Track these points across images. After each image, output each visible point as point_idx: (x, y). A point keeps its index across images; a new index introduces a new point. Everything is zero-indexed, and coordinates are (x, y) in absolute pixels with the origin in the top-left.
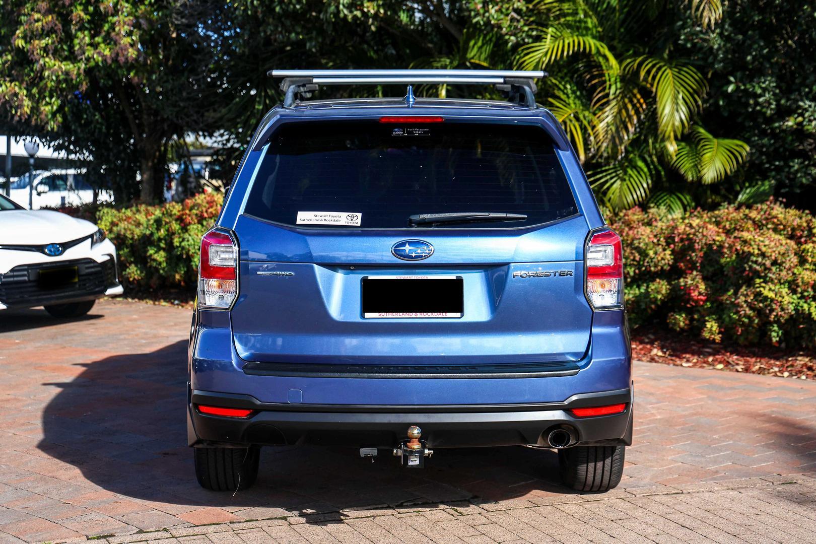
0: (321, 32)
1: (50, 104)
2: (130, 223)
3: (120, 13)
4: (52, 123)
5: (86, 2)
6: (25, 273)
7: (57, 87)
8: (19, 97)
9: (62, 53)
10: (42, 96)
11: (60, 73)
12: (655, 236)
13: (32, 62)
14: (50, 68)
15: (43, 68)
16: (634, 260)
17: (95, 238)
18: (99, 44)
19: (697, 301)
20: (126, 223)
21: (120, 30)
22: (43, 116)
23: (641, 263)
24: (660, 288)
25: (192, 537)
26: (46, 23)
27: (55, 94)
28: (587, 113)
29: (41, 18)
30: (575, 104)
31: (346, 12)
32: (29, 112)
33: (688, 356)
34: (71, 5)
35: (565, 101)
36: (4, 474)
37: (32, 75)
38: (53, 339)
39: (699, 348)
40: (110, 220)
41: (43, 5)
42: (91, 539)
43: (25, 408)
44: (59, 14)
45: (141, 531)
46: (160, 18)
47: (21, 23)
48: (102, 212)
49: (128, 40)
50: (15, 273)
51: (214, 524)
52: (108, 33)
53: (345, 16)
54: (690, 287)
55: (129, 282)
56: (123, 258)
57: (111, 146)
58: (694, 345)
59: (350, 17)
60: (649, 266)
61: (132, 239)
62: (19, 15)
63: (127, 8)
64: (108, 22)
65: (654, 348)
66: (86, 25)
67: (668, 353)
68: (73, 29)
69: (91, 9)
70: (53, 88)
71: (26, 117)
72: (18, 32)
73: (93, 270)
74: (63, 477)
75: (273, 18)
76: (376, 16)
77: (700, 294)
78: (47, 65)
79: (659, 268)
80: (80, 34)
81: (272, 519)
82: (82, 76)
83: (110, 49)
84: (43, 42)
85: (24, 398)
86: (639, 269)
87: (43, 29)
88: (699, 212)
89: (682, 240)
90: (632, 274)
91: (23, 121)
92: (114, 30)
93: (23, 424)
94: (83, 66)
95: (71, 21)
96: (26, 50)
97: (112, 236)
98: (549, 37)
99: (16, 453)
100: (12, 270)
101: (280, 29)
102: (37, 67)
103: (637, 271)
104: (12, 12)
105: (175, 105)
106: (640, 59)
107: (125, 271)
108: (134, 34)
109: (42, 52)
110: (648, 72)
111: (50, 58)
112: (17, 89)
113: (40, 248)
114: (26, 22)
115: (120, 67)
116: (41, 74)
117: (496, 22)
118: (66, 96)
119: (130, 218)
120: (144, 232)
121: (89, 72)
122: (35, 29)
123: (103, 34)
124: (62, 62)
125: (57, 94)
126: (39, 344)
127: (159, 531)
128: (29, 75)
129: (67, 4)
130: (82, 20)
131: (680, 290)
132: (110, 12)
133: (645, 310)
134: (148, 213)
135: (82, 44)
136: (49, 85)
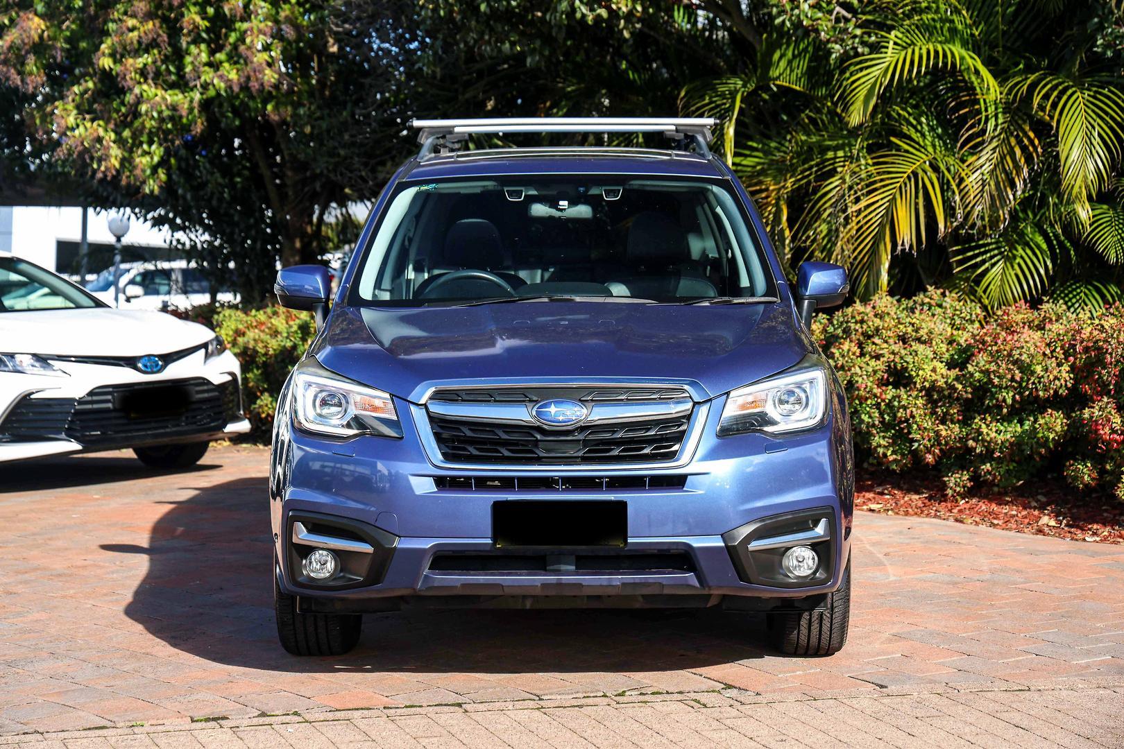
0: (548, 40)
1: (149, 153)
2: (263, 331)
3: (253, 17)
4: (151, 182)
5: (203, 2)
6: (109, 397)
7: (159, 129)
8: (104, 142)
9: (168, 78)
10: (137, 142)
11: (164, 107)
12: (1048, 345)
13: (122, 91)
14: (148, 100)
15: (139, 100)
16: (1013, 379)
17: (210, 348)
18: (221, 62)
19: (1108, 443)
20: (256, 331)
21: (252, 41)
22: (138, 172)
23: (1024, 384)
24: (1054, 423)
25: (331, 723)
26: (145, 33)
27: (156, 139)
28: (951, 160)
29: (138, 25)
30: (934, 146)
31: (584, 9)
32: (117, 166)
33: (1095, 526)
34: (182, 5)
35: (918, 143)
36: (81, 649)
37: (123, 110)
38: (147, 494)
39: (1115, 516)
40: (233, 327)
41: (141, 7)
42: (197, 721)
43: (107, 576)
44: (165, 19)
45: (263, 715)
46: (312, 24)
47: (107, 33)
48: (221, 315)
49: (265, 56)
50: (95, 398)
51: (362, 709)
52: (235, 47)
53: (584, 16)
54: (1096, 421)
55: (261, 419)
56: (251, 384)
57: (236, 218)
58: (1106, 511)
59: (590, 18)
60: (1036, 388)
61: (266, 354)
62: (105, 22)
63: (262, 8)
64: (235, 30)
65: (1045, 515)
66: (204, 35)
67: (1065, 521)
68: (184, 42)
69: (211, 11)
70: (154, 130)
71: (114, 173)
72: (103, 46)
73: (206, 395)
74: (160, 654)
75: (477, 22)
76: (630, 16)
77: (1113, 431)
78: (145, 94)
79: (1052, 392)
80: (193, 49)
81: (441, 705)
82: (196, 111)
83: (238, 70)
84: (140, 62)
85: (107, 564)
86: (1021, 394)
87: (139, 43)
88: (1117, 309)
89: (1086, 350)
90: (1009, 401)
91: (109, 178)
92: (244, 42)
93: (106, 595)
94: (197, 96)
95: (182, 29)
96: (114, 73)
97: (237, 350)
98: (891, 45)
99: (95, 627)
100: (91, 393)
101: (487, 37)
102: (129, 98)
103: (1017, 397)
104: (96, 17)
105: (332, 153)
106: (1032, 77)
107: (255, 403)
108: (273, 47)
109: (138, 76)
110: (1046, 97)
111: (149, 85)
112: (101, 132)
113: (130, 362)
114: (116, 32)
115: (252, 97)
116: (136, 108)
117: (811, 22)
118: (173, 142)
119: (262, 324)
120: (283, 344)
121: (206, 105)
122: (129, 41)
123: (228, 48)
124: (166, 90)
125: (159, 138)
126: (127, 500)
127: (288, 714)
128: (118, 111)
129: (176, 4)
130: (197, 27)
131: (1083, 426)
132: (238, 14)
133: (1031, 457)
134: (289, 318)
135: (197, 63)
136: (148, 125)
